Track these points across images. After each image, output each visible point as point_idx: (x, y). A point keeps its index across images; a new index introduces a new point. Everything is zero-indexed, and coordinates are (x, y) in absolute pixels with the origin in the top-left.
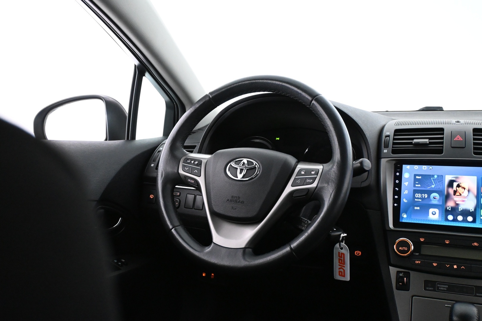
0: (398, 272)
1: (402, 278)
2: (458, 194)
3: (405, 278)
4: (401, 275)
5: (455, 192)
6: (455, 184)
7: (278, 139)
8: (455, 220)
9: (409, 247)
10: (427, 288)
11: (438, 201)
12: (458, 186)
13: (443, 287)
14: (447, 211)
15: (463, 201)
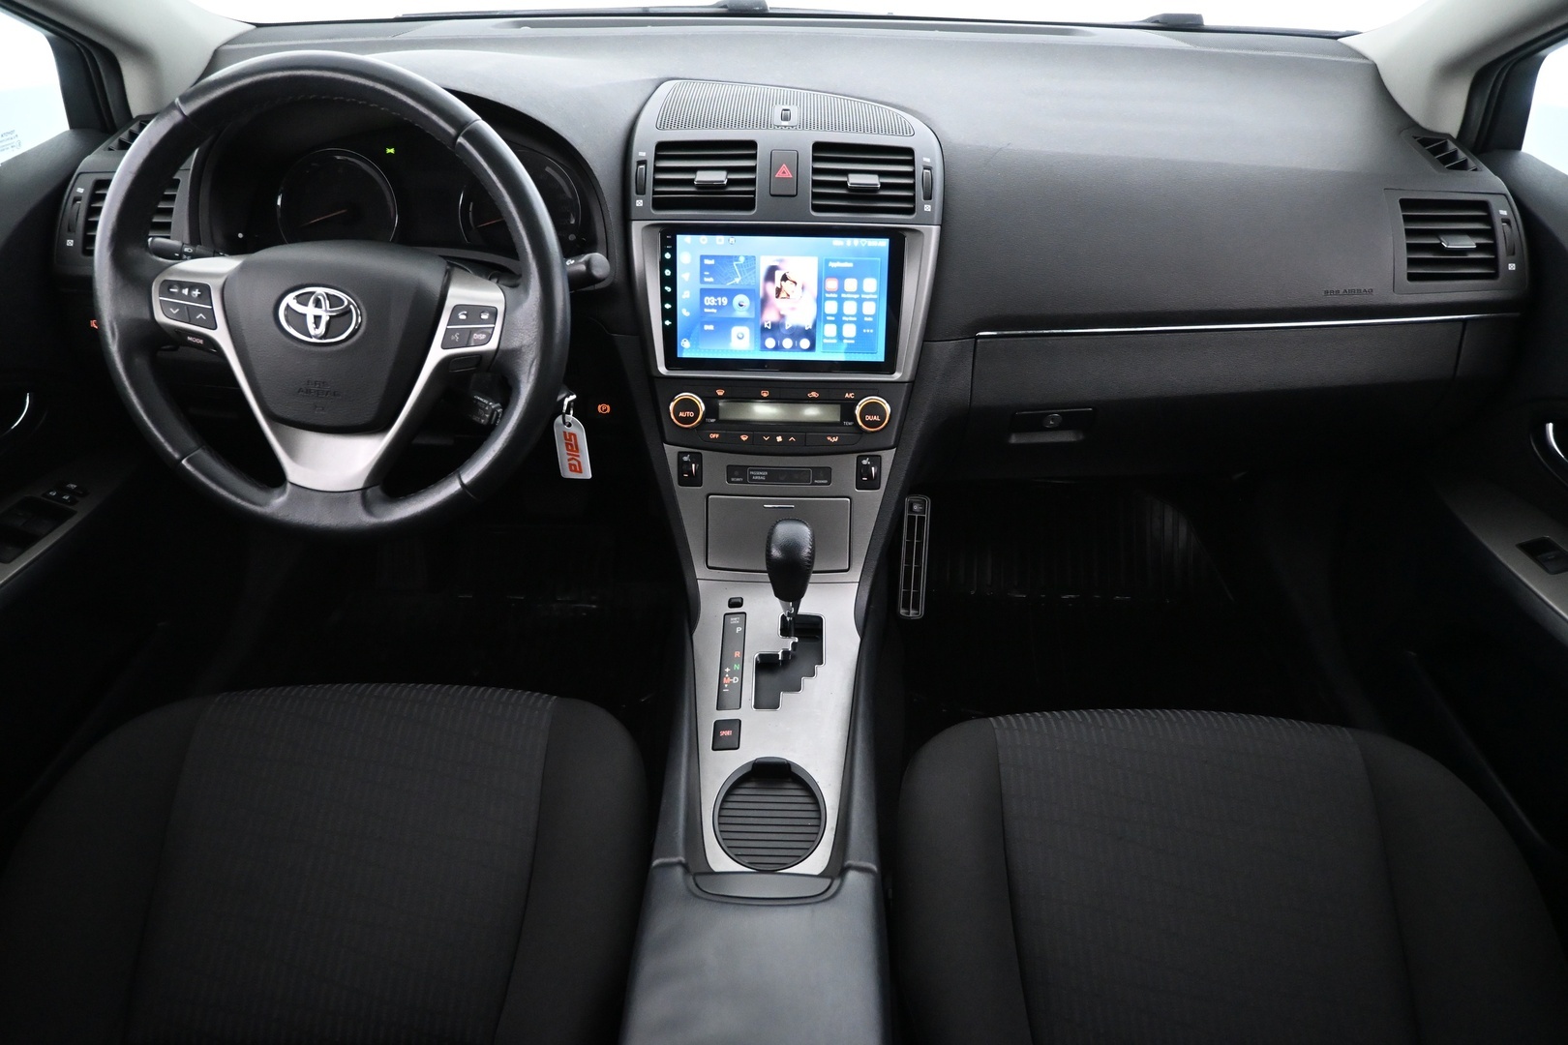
0: (681, 454)
1: (689, 464)
2: (783, 295)
3: (693, 465)
4: (686, 459)
5: (779, 291)
6: (778, 275)
7: (392, 151)
8: (778, 348)
9: (696, 410)
10: (733, 479)
11: (749, 310)
12: (785, 278)
13: (760, 475)
14: (764, 330)
15: (793, 309)
